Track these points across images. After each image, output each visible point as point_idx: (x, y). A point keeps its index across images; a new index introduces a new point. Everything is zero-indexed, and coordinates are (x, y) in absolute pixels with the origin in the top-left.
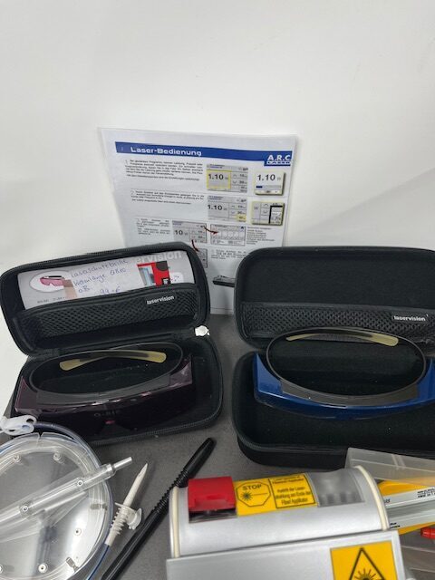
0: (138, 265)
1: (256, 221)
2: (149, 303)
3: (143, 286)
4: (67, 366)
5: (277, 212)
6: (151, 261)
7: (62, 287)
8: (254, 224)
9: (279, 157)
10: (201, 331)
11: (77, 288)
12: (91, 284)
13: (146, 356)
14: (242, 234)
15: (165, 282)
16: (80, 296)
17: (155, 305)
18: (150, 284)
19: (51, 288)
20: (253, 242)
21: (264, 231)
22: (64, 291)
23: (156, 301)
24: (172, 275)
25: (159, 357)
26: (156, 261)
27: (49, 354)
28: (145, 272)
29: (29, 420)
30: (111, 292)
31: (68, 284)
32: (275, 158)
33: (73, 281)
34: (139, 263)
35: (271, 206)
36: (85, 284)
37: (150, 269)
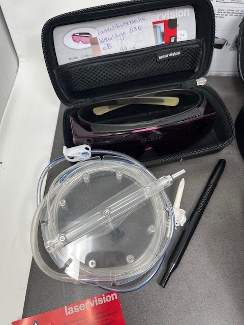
0: (154, 23)
2: (161, 58)
3: (154, 44)
4: (99, 111)
6: (164, 18)
7: (89, 45)
10: (201, 82)
11: (101, 46)
12: (113, 43)
13: (162, 101)
15: (173, 41)
16: (103, 53)
17: (164, 60)
18: (160, 42)
19: (81, 45)
22: (91, 49)
23: (166, 56)
24: (179, 33)
25: (173, 102)
26: (168, 18)
28: (158, 29)
29: (87, 149)
30: (128, 50)
31: (94, 42)
33: (100, 38)
34: (155, 21)
36: (109, 42)
37: (162, 26)
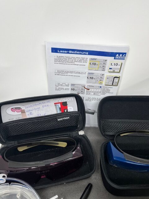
0: (55, 104)
1: (107, 84)
2: (59, 120)
3: (56, 113)
4: (21, 149)
5: (116, 80)
6: (60, 101)
7: (20, 113)
8: (106, 85)
9: (121, 55)
10: (81, 133)
11: (27, 113)
12: (33, 112)
13: (58, 144)
14: (100, 90)
15: (66, 111)
16: (28, 117)
17: (61, 121)
18: (59, 112)
19: (16, 113)
20: (104, 94)
21: (109, 89)
22: (21, 115)
23: (62, 119)
24: (69, 108)
25: (63, 145)
26: (62, 101)
27: (13, 143)
28: (57, 106)
29: (4, 177)
30: (42, 115)
31: (23, 112)
32: (119, 55)
33: (26, 110)
34: (55, 102)
35: (114, 78)
36: (31, 111)
37: (59, 105)
